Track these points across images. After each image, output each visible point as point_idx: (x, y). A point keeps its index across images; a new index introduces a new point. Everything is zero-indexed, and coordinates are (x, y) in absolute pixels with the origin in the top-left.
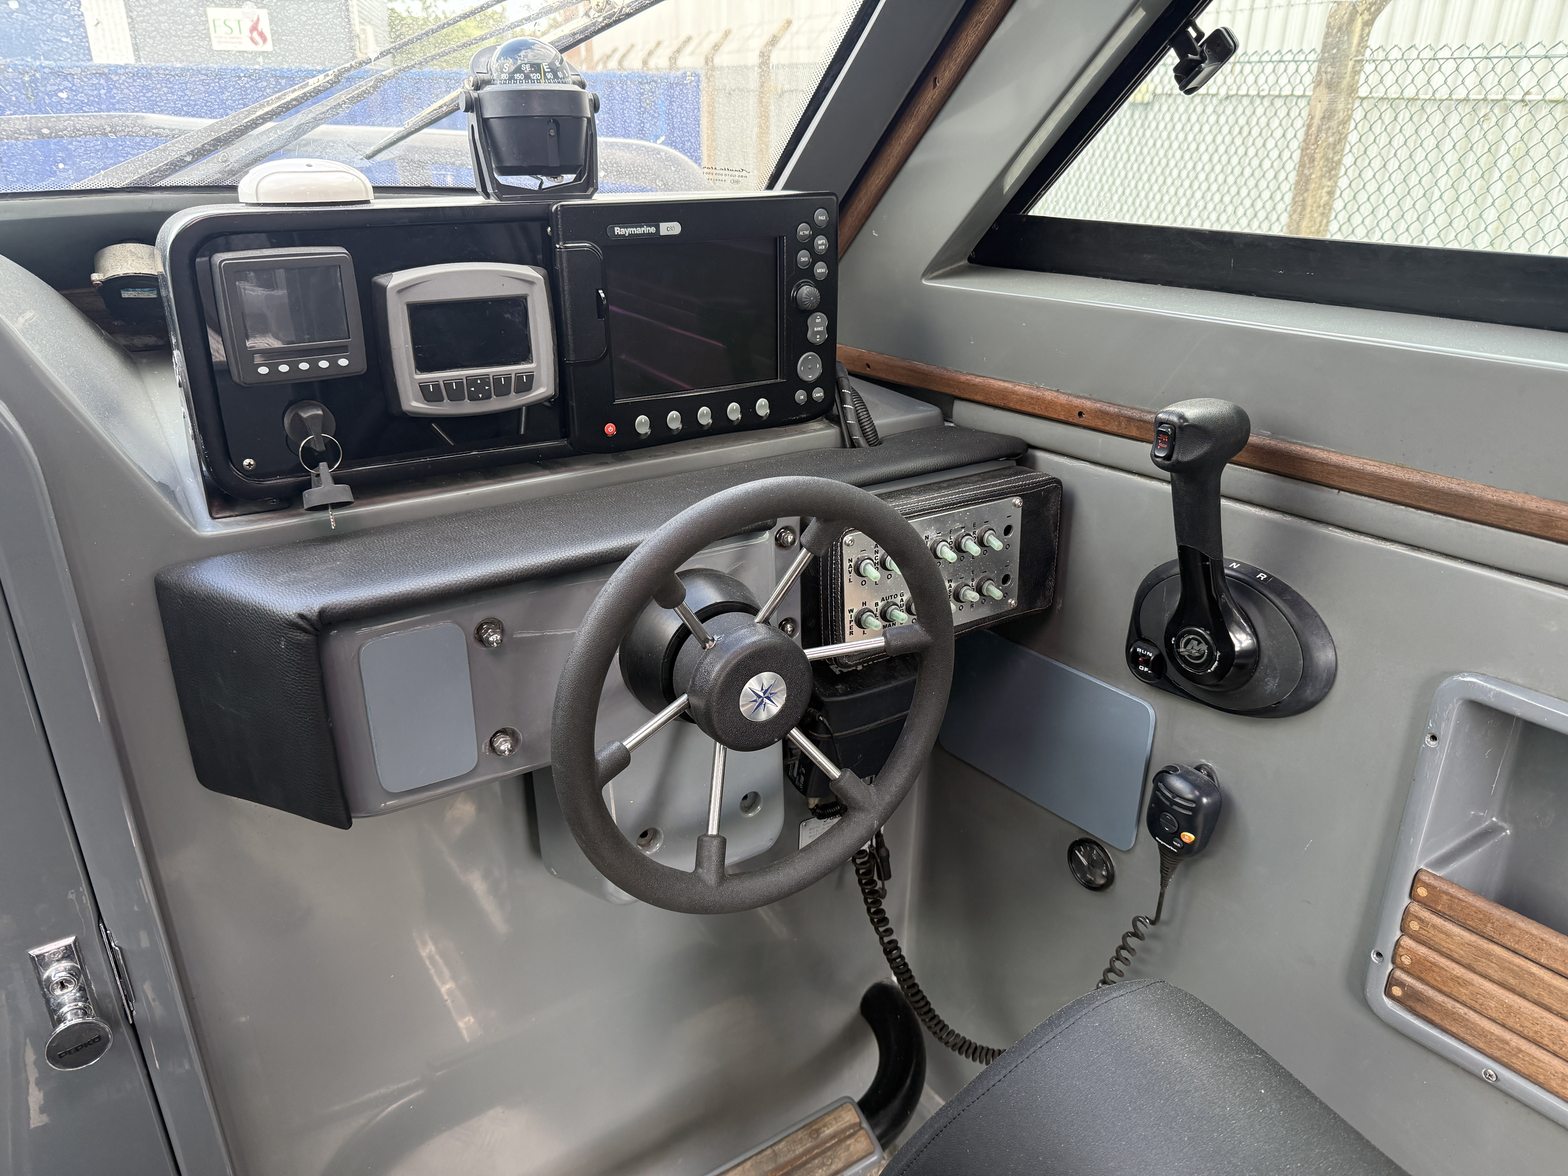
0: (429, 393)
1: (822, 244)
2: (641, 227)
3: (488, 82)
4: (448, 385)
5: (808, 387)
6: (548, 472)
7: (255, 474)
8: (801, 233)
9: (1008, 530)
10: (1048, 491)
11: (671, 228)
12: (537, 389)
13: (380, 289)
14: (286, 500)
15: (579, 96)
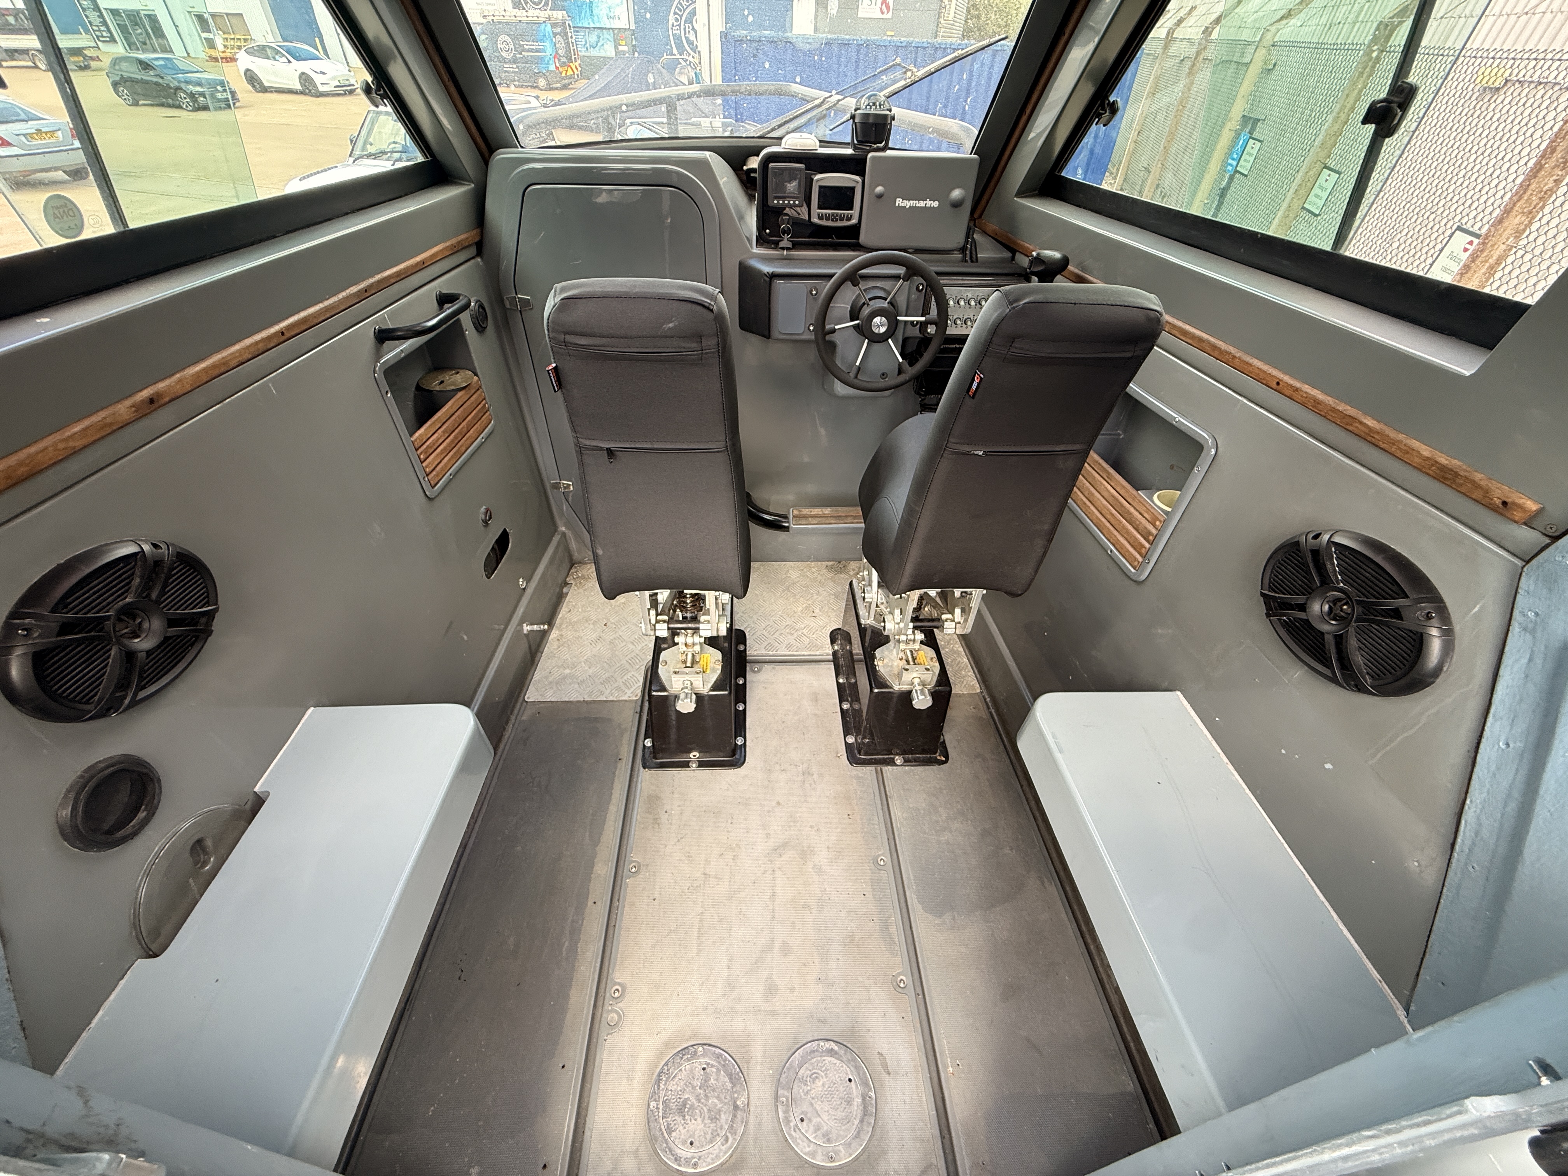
3: (859, 108)
4: (826, 215)
7: (769, 235)
12: (853, 220)
13: (812, 180)
14: (775, 245)
15: (886, 115)
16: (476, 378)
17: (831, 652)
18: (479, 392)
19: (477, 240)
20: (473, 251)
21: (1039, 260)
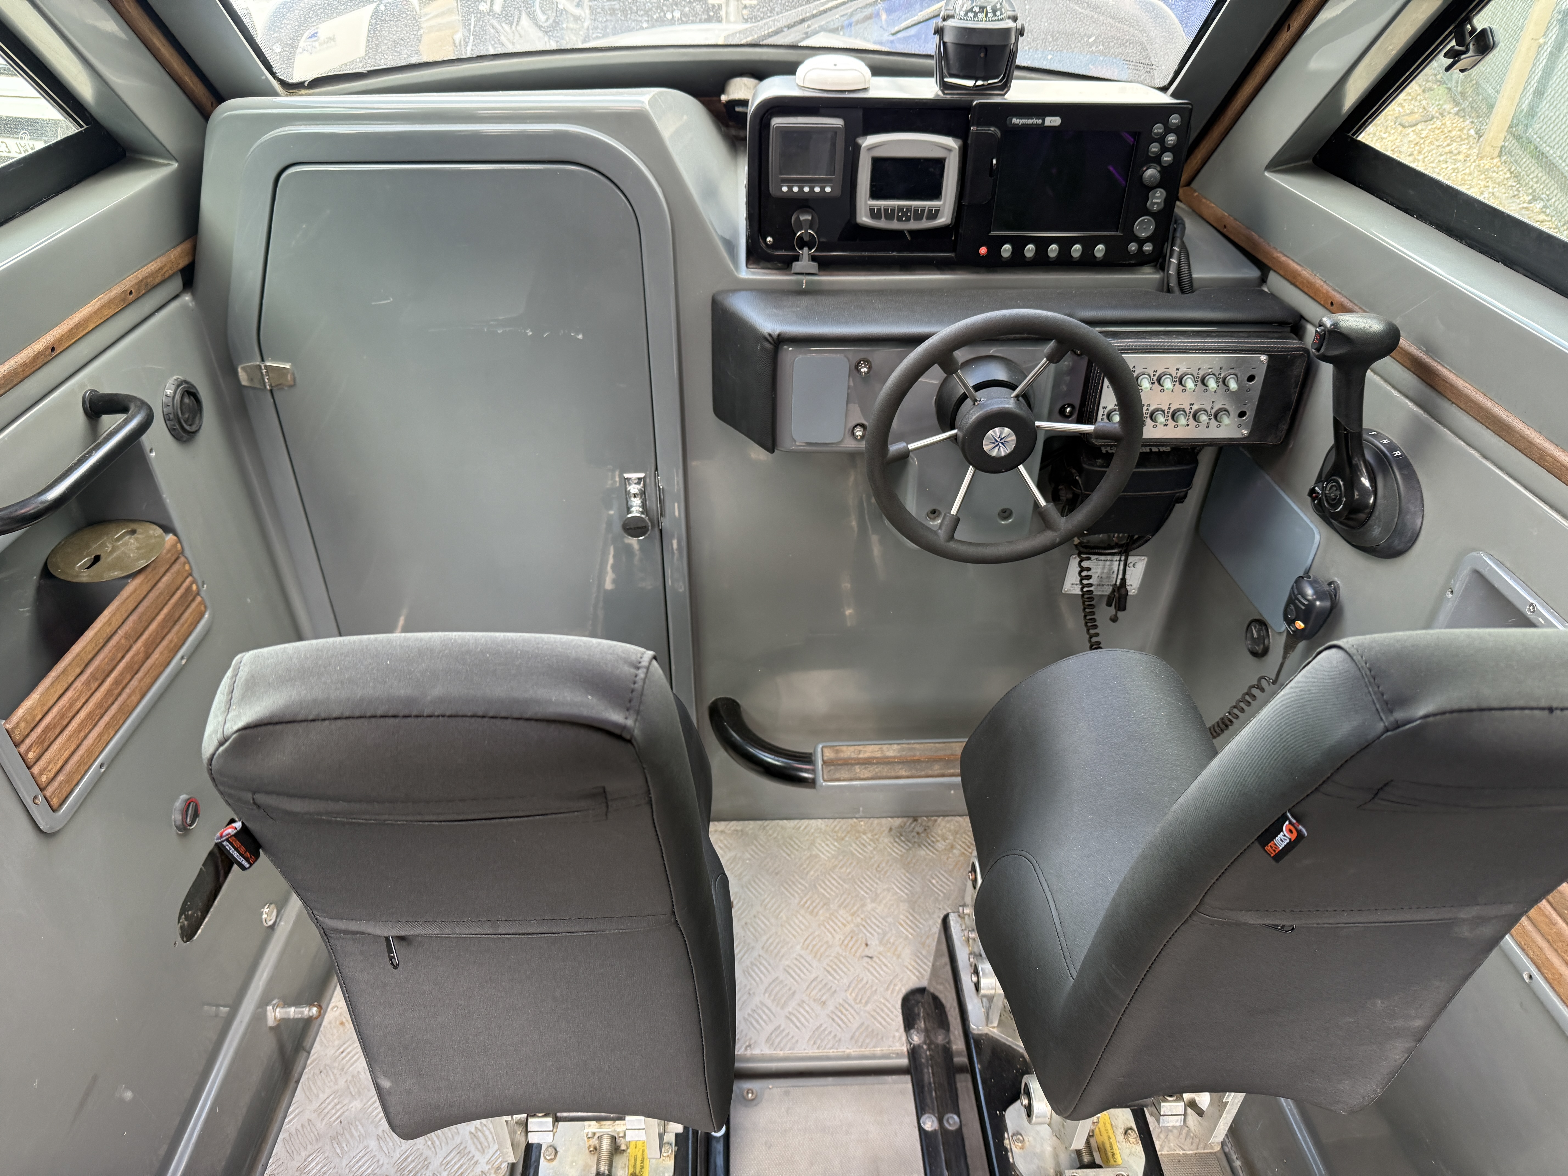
0: (875, 214)
1: (1171, 140)
2: (1032, 119)
3: (952, 17)
4: (886, 210)
5: (1141, 242)
6: (939, 272)
7: (772, 246)
8: (1156, 131)
9: (1251, 378)
10: (1295, 357)
11: (1053, 121)
12: (941, 218)
13: (858, 147)
14: (786, 264)
15: (1007, 31)
16: (170, 537)
17: (905, 1049)
18: (176, 567)
19: (183, 263)
20: (177, 284)
21: (1335, 335)
